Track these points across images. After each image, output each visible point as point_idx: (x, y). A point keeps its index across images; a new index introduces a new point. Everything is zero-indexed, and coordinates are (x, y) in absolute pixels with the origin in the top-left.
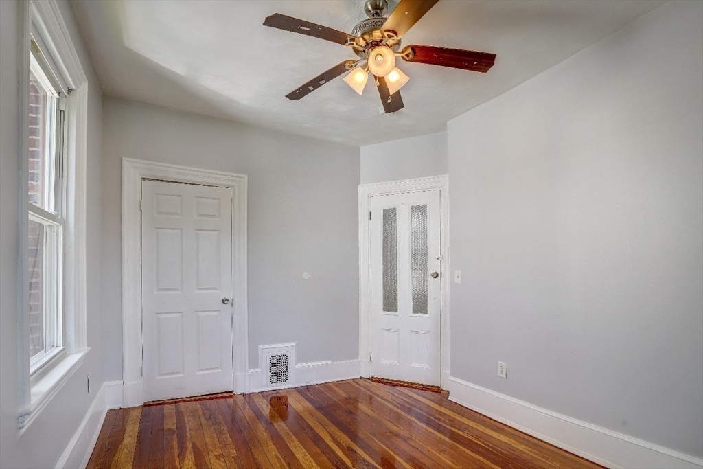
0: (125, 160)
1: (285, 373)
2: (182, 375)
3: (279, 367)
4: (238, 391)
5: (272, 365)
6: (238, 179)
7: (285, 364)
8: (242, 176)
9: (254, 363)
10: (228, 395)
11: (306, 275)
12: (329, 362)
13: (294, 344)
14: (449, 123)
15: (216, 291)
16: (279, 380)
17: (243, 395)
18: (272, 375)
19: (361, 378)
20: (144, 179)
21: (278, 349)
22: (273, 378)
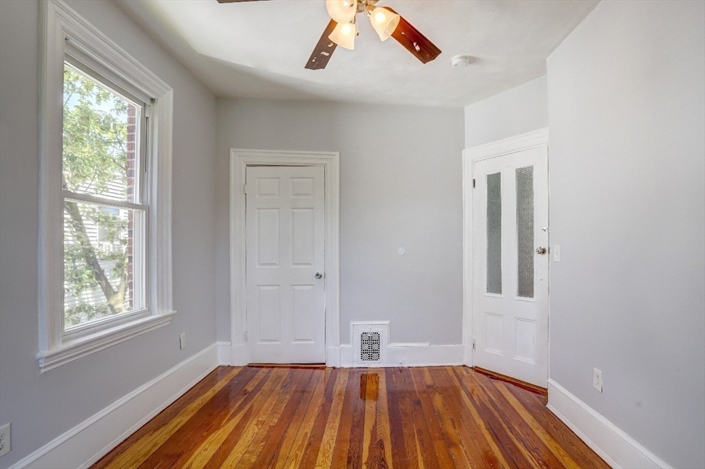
0: (231, 150)
1: (377, 352)
2: (279, 343)
3: (371, 346)
4: (329, 365)
5: (363, 342)
6: (331, 157)
7: (377, 342)
8: (333, 153)
9: (344, 338)
10: (321, 366)
11: (401, 251)
12: (426, 345)
13: (388, 322)
14: (548, 59)
15: (310, 266)
16: (370, 358)
17: (334, 368)
18: (364, 352)
19: (464, 366)
20: (247, 165)
21: (371, 326)
22: (364, 355)
